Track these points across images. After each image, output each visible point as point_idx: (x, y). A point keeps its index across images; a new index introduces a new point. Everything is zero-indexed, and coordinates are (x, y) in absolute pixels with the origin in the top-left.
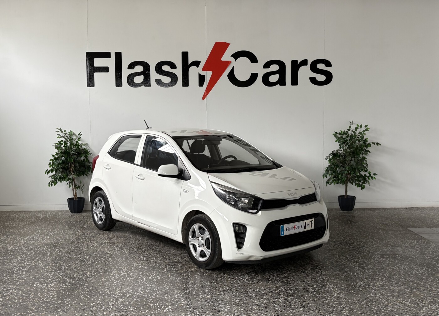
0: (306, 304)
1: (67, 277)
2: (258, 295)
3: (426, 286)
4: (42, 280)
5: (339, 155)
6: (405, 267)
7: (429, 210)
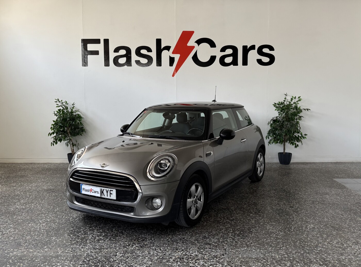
0: (250, 243)
1: (57, 218)
2: (210, 235)
3: (350, 229)
5: (278, 121)
6: (332, 212)
7: (350, 164)
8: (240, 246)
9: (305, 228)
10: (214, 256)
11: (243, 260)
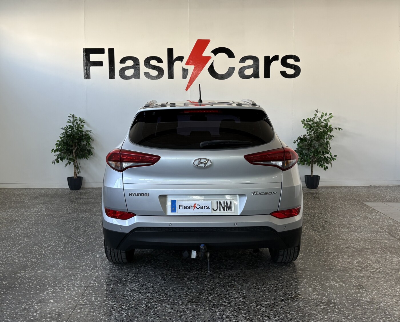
0: (267, 264)
1: (62, 242)
4: (40, 245)
5: (306, 139)
7: (385, 188)
8: (258, 266)
9: (326, 250)
10: (229, 275)
11: (259, 278)
